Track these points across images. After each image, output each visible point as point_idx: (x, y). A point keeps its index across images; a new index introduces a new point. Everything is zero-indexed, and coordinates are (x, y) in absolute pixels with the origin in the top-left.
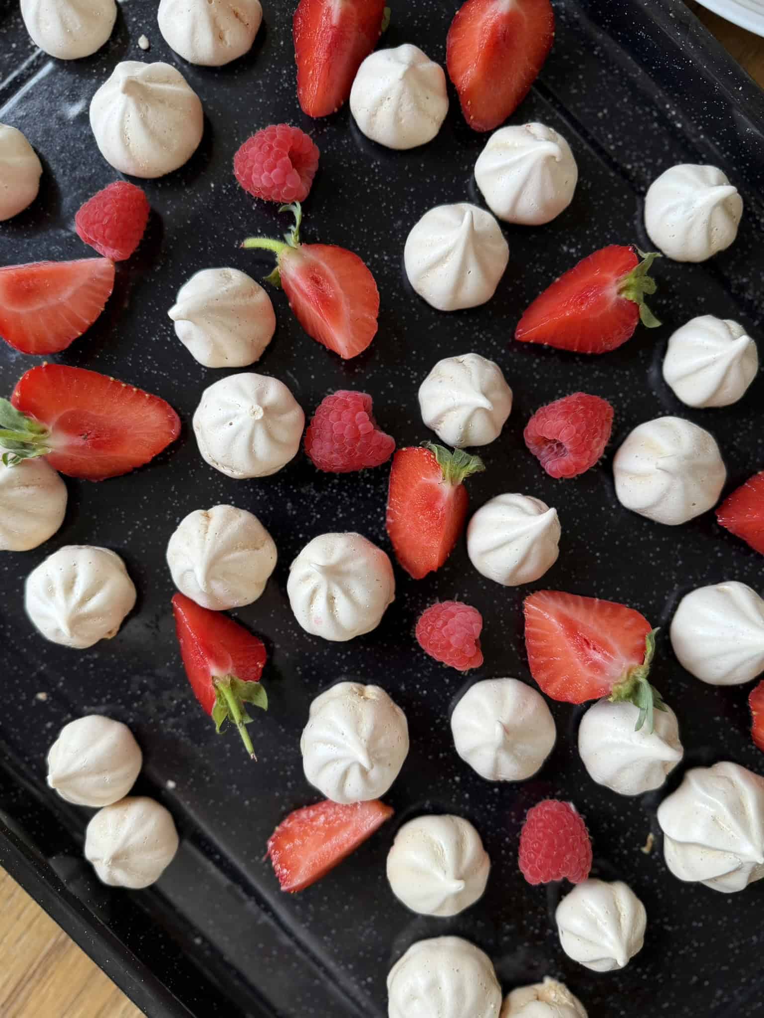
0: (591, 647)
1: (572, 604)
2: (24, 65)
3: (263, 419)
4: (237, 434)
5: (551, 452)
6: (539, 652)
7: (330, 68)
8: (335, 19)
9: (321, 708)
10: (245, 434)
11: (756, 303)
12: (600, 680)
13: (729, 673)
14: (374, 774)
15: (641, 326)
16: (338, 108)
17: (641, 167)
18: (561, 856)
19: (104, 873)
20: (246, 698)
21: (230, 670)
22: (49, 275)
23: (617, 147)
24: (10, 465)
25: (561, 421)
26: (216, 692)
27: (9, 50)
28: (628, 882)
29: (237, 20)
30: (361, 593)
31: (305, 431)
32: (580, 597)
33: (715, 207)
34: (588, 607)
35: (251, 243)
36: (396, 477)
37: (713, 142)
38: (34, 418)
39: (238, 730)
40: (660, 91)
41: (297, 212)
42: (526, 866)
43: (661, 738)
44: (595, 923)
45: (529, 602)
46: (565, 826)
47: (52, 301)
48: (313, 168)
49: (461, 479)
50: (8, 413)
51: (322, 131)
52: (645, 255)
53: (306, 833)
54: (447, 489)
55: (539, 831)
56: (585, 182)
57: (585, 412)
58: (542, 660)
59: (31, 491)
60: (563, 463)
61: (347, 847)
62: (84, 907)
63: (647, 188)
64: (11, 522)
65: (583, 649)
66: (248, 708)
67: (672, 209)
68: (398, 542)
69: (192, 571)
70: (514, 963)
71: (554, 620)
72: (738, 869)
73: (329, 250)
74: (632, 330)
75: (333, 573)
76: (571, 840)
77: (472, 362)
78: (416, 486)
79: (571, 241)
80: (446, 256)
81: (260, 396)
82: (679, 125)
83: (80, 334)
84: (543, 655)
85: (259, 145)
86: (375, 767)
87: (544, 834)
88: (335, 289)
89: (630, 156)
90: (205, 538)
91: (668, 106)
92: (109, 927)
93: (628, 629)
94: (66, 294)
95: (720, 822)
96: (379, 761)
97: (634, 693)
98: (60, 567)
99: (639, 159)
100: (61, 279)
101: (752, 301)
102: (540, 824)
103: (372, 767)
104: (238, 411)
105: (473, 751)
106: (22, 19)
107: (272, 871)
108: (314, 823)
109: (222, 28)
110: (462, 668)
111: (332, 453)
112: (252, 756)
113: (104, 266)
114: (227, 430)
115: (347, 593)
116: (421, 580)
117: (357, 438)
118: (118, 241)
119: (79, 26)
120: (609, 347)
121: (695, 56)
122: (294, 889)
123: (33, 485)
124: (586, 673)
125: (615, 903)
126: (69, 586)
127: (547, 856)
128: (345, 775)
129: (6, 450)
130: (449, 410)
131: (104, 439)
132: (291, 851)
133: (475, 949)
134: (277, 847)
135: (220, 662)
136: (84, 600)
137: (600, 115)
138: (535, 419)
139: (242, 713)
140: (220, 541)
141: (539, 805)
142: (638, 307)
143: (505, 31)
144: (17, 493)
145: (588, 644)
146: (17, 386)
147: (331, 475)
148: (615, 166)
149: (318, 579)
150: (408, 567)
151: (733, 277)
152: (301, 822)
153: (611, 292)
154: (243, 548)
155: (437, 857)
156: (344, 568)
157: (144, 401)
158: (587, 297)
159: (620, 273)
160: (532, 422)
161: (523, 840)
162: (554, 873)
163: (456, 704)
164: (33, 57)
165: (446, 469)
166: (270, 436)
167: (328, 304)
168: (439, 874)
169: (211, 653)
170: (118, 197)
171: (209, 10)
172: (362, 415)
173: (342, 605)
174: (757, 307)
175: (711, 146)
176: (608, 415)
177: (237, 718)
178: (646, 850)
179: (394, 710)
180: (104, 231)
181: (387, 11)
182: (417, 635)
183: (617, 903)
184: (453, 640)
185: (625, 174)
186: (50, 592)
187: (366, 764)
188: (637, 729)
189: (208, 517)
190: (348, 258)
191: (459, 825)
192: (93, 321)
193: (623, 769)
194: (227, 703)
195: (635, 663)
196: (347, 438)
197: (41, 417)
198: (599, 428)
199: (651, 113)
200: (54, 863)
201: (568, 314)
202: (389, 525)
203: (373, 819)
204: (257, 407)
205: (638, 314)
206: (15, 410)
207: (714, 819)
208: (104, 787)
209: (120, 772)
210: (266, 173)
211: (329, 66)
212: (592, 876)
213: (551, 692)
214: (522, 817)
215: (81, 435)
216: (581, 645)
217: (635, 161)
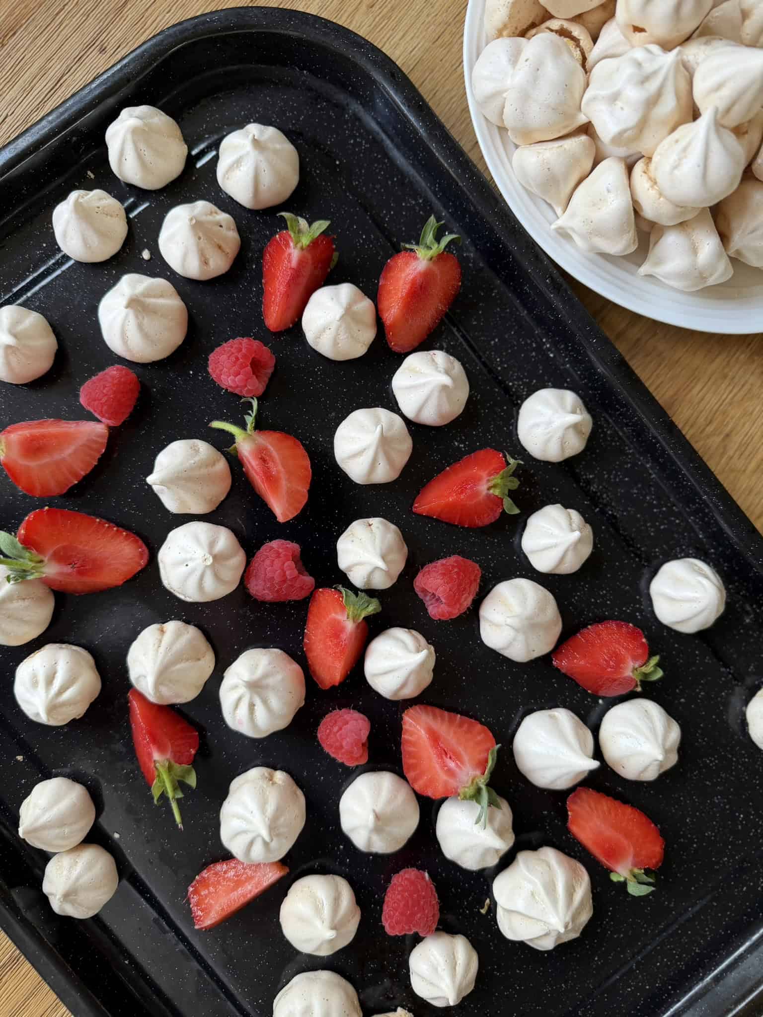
0: (448, 756)
1: (439, 718)
2: (52, 262)
3: (213, 565)
4: (190, 574)
5: (433, 598)
6: (411, 755)
7: (288, 296)
8: (294, 262)
9: (238, 788)
10: (198, 574)
11: (599, 494)
12: (452, 783)
13: (552, 782)
14: (274, 845)
15: (503, 513)
16: (293, 324)
17: (519, 385)
18: (413, 914)
19: (56, 905)
20: (179, 776)
21: (169, 755)
22: (56, 436)
23: (503, 368)
24: (12, 582)
25: (439, 581)
26: (156, 773)
27: (41, 248)
28: (467, 936)
29: (220, 251)
30: (275, 702)
31: (245, 572)
32: (446, 713)
33: (568, 428)
34: (451, 721)
35: (217, 424)
36: (314, 609)
37: (576, 371)
38: (34, 551)
39: (171, 804)
40: (539, 329)
41: (255, 404)
42: (386, 920)
43: (494, 830)
44: (436, 970)
45: (407, 715)
46: (419, 891)
47: (57, 456)
48: (270, 371)
49: (361, 618)
50: (15, 547)
51: (280, 339)
52: (512, 461)
53: (219, 883)
54: (350, 626)
55: (399, 894)
56: (476, 394)
57: (458, 573)
58: (412, 761)
59: (27, 603)
60: (440, 610)
61: (249, 896)
62: (38, 932)
63: (522, 402)
64: (7, 626)
65: (442, 758)
66: (181, 785)
67: (537, 425)
68: (311, 658)
69: (145, 677)
70: (375, 993)
71: (423, 732)
72: (546, 935)
73: (277, 435)
74: (497, 515)
75: (255, 686)
76: (422, 903)
77: (378, 528)
78: (328, 619)
79: (461, 438)
80: (363, 452)
81: (212, 545)
82: (552, 355)
83: (76, 482)
84: (414, 758)
85: (228, 355)
86: (275, 839)
87: (402, 896)
88: (278, 468)
89: (512, 376)
90: (157, 651)
91: (544, 340)
92: (56, 948)
93: (478, 743)
94: (68, 452)
95: (536, 897)
96: (278, 835)
97: (476, 795)
98: (44, 664)
99: (519, 379)
100: (66, 438)
101: (596, 492)
102: (399, 889)
103: (272, 840)
104: (193, 556)
105: (353, 830)
106: (52, 226)
107: (190, 911)
108: (226, 876)
109: (207, 256)
110: (351, 764)
111: (264, 590)
112: (180, 826)
113: (100, 430)
114: (183, 569)
115: (265, 702)
116: (325, 691)
117: (284, 581)
118: (112, 415)
119: (97, 243)
120: (480, 524)
121: (564, 312)
122: (205, 927)
123: (28, 599)
124: (443, 776)
125: (453, 954)
126: (50, 681)
127: (402, 914)
128: (251, 843)
129: (10, 572)
130: (357, 564)
131: (87, 567)
132: (206, 896)
133: (343, 982)
134: (196, 892)
135: (162, 749)
136: (60, 692)
137: (493, 342)
138: (422, 574)
139: (175, 789)
140: (169, 655)
141: (402, 873)
142: (502, 500)
143: (422, 283)
144: (17, 605)
145: (446, 754)
146: (23, 525)
147: (263, 603)
148: (500, 383)
149: (242, 690)
150: (318, 679)
151: (582, 473)
152: (216, 874)
153: (483, 488)
154: (187, 660)
155: (318, 910)
156: (265, 682)
157: (122, 538)
158: (466, 488)
159: (490, 475)
160: (420, 575)
161: (386, 899)
162: (407, 928)
163: (346, 789)
164: (58, 256)
165: (350, 610)
166: (217, 576)
167: (271, 479)
168: (318, 923)
169: (154, 740)
170: (115, 382)
171: (198, 245)
172: (290, 564)
173: (260, 711)
174: (599, 498)
175: (574, 374)
176: (476, 576)
177: (170, 794)
178: (483, 911)
179: (295, 793)
180: (102, 407)
181: (336, 255)
182: (319, 735)
183: (456, 954)
184: (344, 744)
185: (507, 390)
186: (35, 684)
187: (267, 839)
188: (477, 823)
189: (162, 631)
190: (290, 442)
191: (339, 884)
192: (87, 472)
193: (466, 850)
194: (164, 782)
195: (478, 773)
196: (277, 580)
197: (40, 549)
198: (467, 587)
199: (531, 344)
200: (16, 895)
201: (451, 500)
202: (306, 644)
203: (271, 876)
204: (208, 556)
205: (502, 505)
206: (20, 545)
207: (532, 894)
208: (64, 838)
209: (76, 827)
210: (232, 377)
211: (287, 295)
212: (437, 929)
213: (417, 787)
214: (388, 880)
215: (69, 564)
216: (441, 754)
217: (515, 380)
